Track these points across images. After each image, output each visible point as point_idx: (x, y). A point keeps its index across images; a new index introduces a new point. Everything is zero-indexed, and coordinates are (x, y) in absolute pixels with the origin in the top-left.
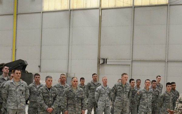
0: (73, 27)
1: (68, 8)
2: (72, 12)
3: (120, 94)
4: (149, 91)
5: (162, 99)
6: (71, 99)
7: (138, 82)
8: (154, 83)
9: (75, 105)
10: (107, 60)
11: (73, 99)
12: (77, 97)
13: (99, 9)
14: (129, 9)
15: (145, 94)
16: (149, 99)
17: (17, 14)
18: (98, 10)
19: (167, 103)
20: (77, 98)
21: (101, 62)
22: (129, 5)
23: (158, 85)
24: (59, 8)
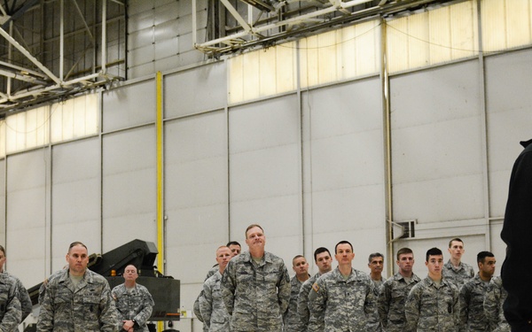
0: (310, 140)
1: (296, 88)
2: (305, 97)
3: (244, 291)
4: (352, 279)
5: (413, 305)
6: (61, 307)
7: (375, 262)
8: (404, 259)
9: (73, 326)
10: (416, 227)
11: (69, 307)
12: (81, 303)
13: (381, 76)
14: (468, 64)
15: (337, 290)
16: (354, 304)
17: (164, 122)
18: (379, 81)
19: (431, 315)
20: (80, 305)
21: (398, 232)
22: (469, 54)
23: (455, 267)
24: (271, 91)
